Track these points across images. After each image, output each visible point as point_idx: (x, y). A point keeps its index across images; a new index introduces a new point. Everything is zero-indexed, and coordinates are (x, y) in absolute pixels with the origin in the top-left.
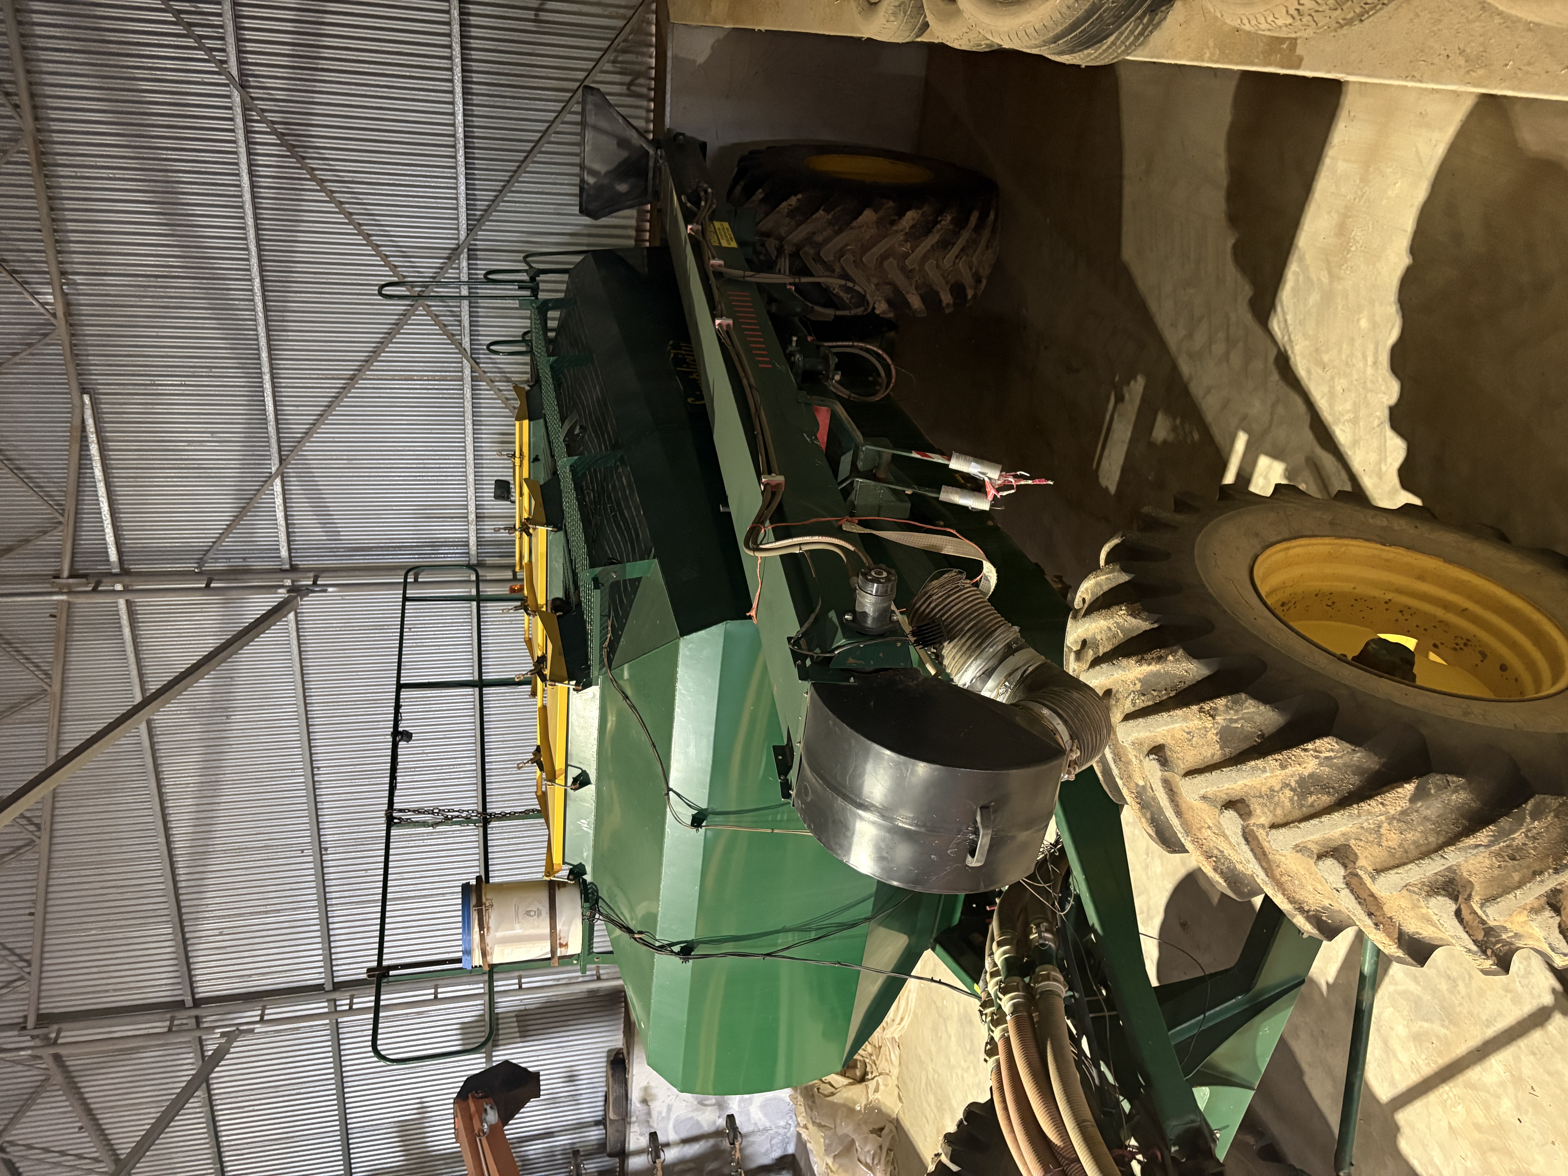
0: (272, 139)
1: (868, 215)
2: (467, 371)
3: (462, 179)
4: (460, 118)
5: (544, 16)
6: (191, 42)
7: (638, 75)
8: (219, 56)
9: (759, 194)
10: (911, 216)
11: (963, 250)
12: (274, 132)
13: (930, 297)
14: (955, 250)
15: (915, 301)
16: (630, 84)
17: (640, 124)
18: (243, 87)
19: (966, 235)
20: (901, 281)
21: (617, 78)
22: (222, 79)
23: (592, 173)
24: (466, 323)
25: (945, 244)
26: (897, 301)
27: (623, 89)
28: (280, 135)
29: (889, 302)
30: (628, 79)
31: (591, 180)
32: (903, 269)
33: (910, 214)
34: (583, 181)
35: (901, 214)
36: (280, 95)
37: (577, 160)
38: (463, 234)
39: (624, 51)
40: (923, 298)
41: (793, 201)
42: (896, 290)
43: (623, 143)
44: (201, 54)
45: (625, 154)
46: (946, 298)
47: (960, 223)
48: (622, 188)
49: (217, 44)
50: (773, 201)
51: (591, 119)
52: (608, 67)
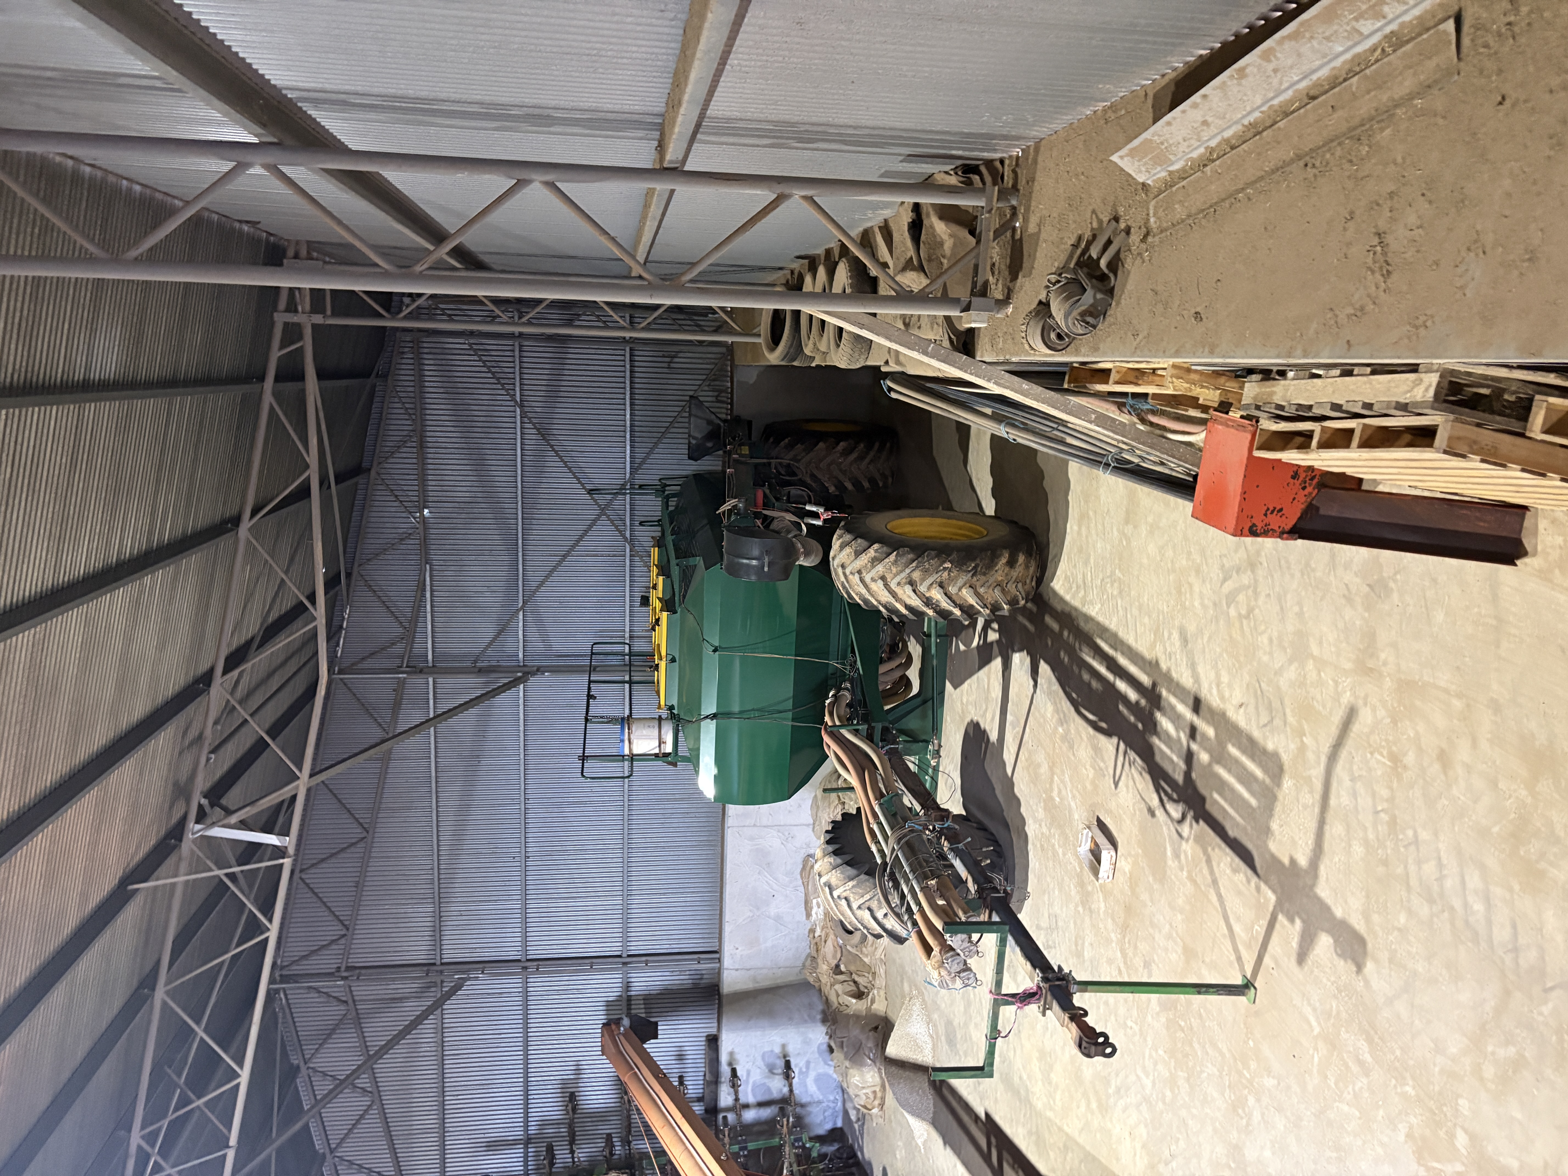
0: (534, 431)
1: (821, 445)
2: (628, 550)
3: (628, 447)
4: (628, 416)
5: (673, 365)
6: (499, 386)
7: (721, 391)
8: (512, 392)
9: (771, 440)
10: (842, 445)
11: (872, 461)
12: (535, 428)
13: (857, 484)
14: (867, 460)
15: (849, 486)
16: (717, 397)
17: (723, 416)
18: (522, 406)
19: (872, 454)
20: (841, 477)
21: (710, 393)
22: (512, 403)
23: (694, 438)
24: (628, 523)
25: (861, 458)
26: (840, 486)
27: (714, 399)
28: (538, 430)
29: (836, 486)
30: (716, 394)
31: (694, 442)
32: (841, 470)
33: (842, 444)
34: (689, 443)
35: (838, 444)
36: (538, 410)
37: (686, 431)
38: (628, 475)
39: (714, 380)
40: (853, 485)
41: (786, 441)
42: (840, 482)
43: (709, 422)
44: (503, 392)
45: (710, 428)
46: (866, 485)
47: (869, 448)
48: (709, 445)
49: (511, 387)
50: (777, 442)
51: (694, 412)
52: (706, 388)
